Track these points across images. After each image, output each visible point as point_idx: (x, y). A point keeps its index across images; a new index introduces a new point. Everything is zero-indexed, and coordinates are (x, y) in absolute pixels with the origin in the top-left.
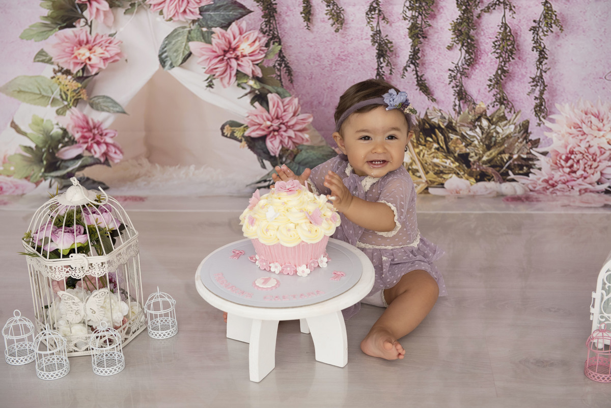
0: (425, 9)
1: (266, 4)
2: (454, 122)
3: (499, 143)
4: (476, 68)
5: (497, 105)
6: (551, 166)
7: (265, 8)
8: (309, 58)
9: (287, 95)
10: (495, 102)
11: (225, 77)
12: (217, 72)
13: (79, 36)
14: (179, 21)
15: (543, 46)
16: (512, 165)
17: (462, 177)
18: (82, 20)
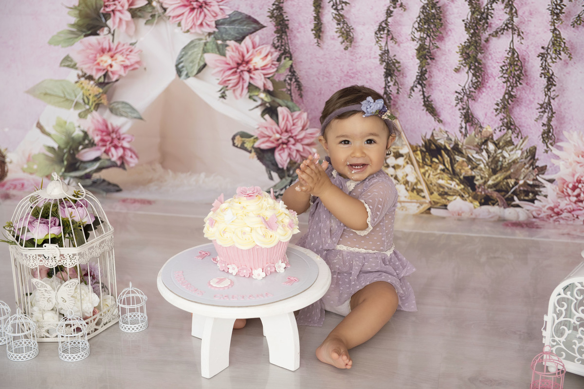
0: (433, 31)
1: (279, 20)
2: (460, 144)
3: (505, 167)
4: (483, 92)
5: (504, 129)
6: (558, 194)
7: (278, 24)
8: (319, 74)
9: (296, 109)
10: (501, 126)
11: (237, 89)
12: (229, 84)
13: (102, 44)
14: (196, 33)
15: (551, 73)
16: (518, 190)
17: (466, 200)
18: (106, 29)
